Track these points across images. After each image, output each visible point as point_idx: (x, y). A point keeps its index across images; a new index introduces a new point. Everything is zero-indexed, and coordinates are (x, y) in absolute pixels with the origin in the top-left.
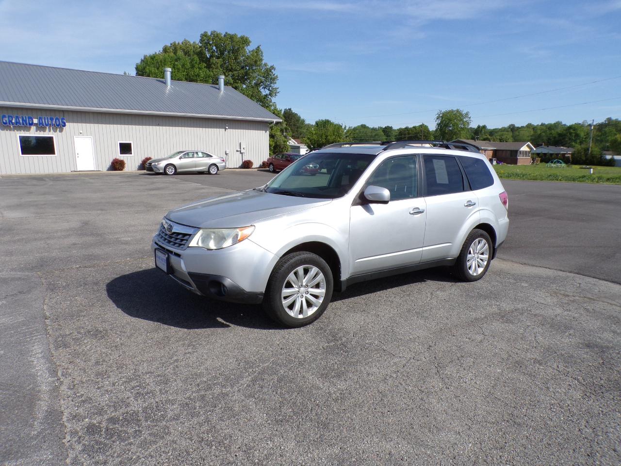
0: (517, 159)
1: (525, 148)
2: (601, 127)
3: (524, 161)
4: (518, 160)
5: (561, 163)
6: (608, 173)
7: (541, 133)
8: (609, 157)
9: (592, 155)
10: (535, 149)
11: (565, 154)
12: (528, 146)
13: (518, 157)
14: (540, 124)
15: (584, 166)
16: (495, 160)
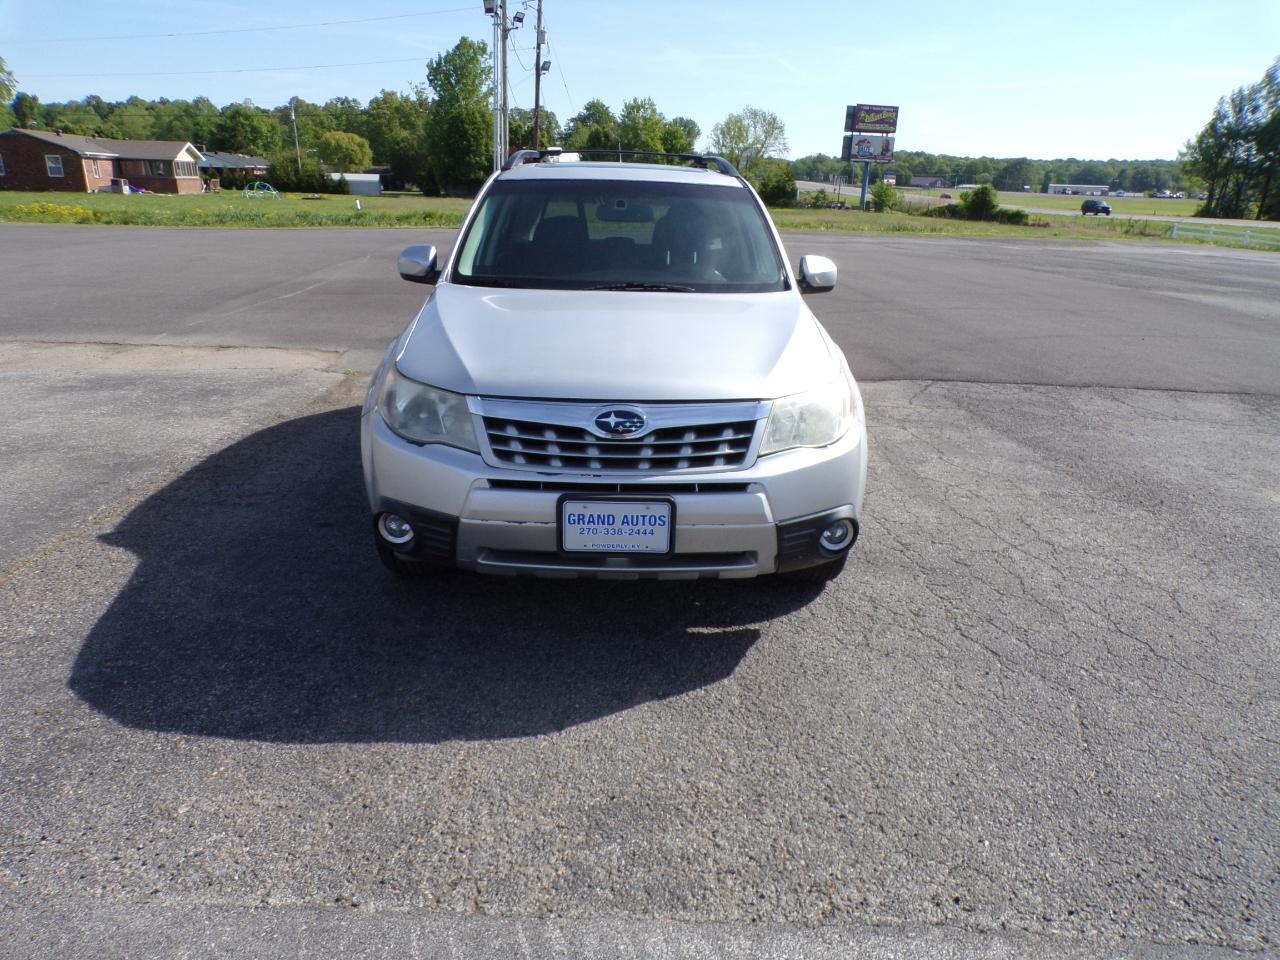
0: (175, 180)
1: (183, 157)
2: (283, 114)
3: (190, 185)
4: (179, 184)
5: (268, 189)
6: (374, 207)
7: (171, 122)
8: (336, 176)
9: (307, 171)
10: (204, 159)
11: (253, 169)
12: (189, 151)
13: (176, 177)
14: (157, 100)
15: (310, 195)
16: (125, 184)
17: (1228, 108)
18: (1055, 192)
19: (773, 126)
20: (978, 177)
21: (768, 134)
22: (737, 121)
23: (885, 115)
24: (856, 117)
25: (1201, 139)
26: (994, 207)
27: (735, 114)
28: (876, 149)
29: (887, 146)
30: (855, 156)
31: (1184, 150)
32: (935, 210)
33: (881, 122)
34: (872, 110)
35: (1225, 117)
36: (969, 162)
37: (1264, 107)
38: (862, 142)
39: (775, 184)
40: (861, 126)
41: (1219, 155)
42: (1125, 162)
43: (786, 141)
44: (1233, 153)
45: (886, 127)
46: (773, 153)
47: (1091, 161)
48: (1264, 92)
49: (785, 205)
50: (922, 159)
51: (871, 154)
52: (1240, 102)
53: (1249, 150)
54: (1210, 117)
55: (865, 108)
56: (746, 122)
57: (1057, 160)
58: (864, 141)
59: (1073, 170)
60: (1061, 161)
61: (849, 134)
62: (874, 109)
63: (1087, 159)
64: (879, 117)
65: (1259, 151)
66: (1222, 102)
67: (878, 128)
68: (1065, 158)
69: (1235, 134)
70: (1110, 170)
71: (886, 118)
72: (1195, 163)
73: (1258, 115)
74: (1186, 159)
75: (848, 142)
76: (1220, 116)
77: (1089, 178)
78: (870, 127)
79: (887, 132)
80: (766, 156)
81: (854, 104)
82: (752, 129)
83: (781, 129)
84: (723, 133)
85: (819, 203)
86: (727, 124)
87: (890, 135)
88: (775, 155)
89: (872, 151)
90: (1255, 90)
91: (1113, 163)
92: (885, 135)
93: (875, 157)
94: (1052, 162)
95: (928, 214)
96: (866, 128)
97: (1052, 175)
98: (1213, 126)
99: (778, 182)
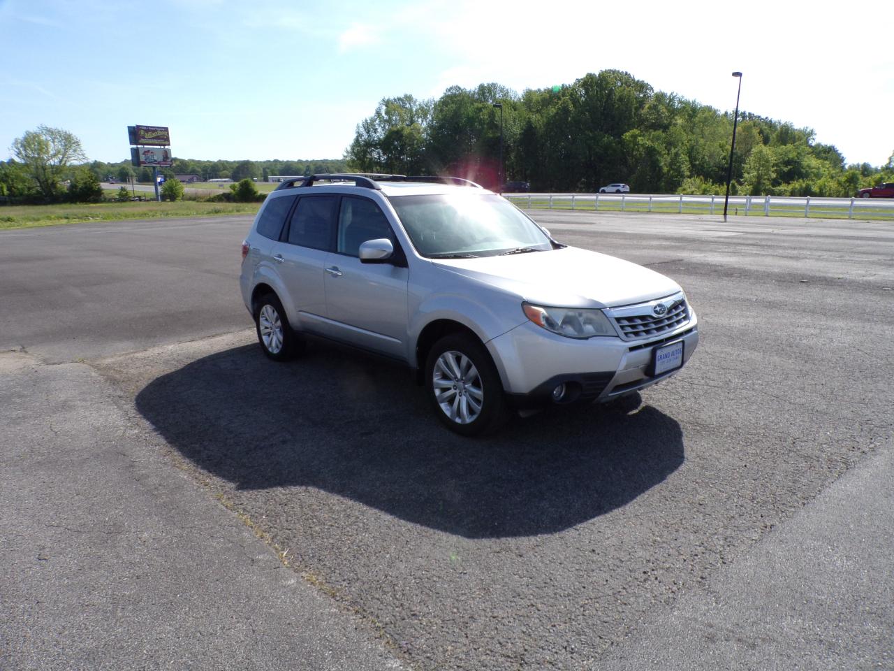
17: (362, 130)
18: (273, 181)
19: (69, 141)
20: (221, 173)
21: (67, 147)
22: (34, 137)
23: (159, 133)
24: (136, 134)
25: (353, 147)
26: (255, 193)
27: (32, 131)
28: (158, 157)
29: (166, 155)
30: (144, 163)
31: (346, 154)
32: (215, 197)
33: (157, 138)
34: (148, 129)
35: (362, 135)
36: (212, 164)
37: (380, 129)
38: (148, 151)
39: (83, 185)
40: (142, 141)
41: (365, 156)
42: (307, 161)
43: (84, 152)
44: (371, 155)
45: (162, 141)
46: (74, 161)
47: (288, 161)
48: (377, 122)
49: (96, 201)
50: (178, 163)
51: (156, 161)
52: (369, 126)
53: (378, 153)
54: (355, 136)
55: (143, 128)
56: (43, 138)
57: (267, 161)
58: (149, 151)
59: (279, 167)
60: (269, 161)
61: (135, 146)
62: (150, 129)
63: (285, 160)
64: (154, 135)
65: (384, 154)
66: (358, 127)
67: (157, 143)
68: (272, 160)
69: (369, 144)
70: (301, 166)
71: (161, 136)
72: (353, 161)
73: (378, 134)
74: (348, 159)
75: (135, 153)
76: (359, 135)
77: (290, 171)
78: (151, 142)
79: (164, 145)
80: (68, 164)
81: (134, 125)
82: (51, 143)
83: (77, 143)
84: (23, 146)
85: (124, 198)
86: (25, 139)
87: (166, 147)
88: (76, 163)
89: (155, 158)
90: (373, 120)
91: (300, 162)
92: (162, 147)
93: (159, 163)
94: (264, 162)
95: (212, 200)
96: (147, 142)
97: (268, 170)
98: (357, 140)
99: (85, 183)
